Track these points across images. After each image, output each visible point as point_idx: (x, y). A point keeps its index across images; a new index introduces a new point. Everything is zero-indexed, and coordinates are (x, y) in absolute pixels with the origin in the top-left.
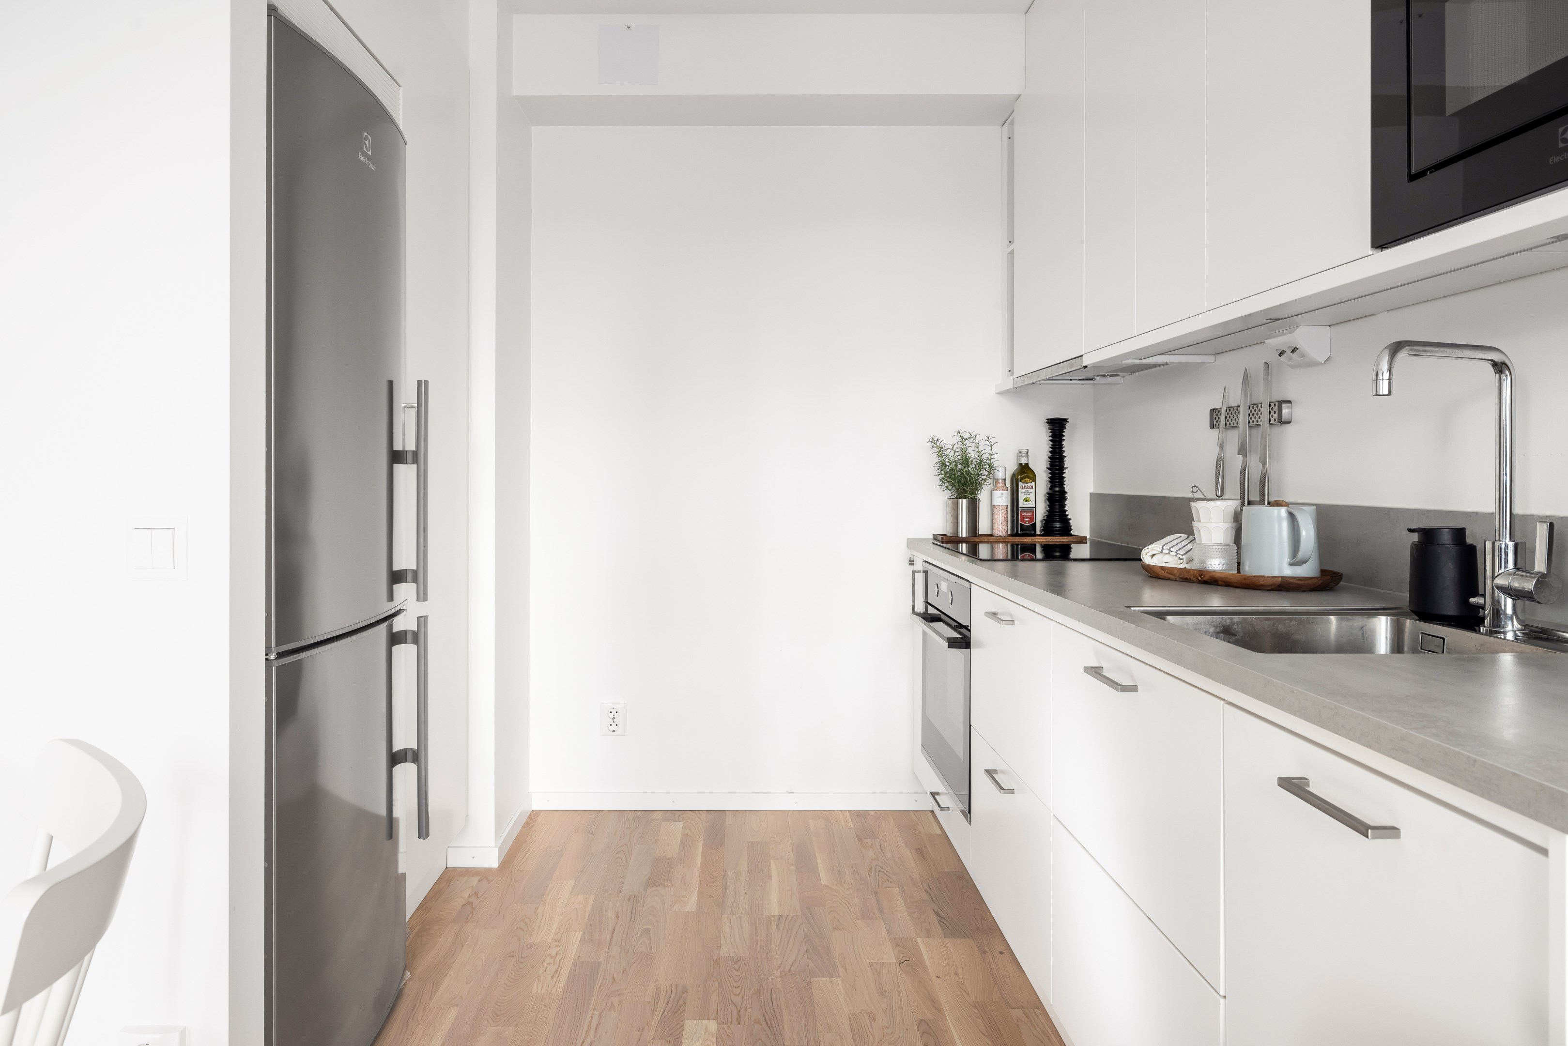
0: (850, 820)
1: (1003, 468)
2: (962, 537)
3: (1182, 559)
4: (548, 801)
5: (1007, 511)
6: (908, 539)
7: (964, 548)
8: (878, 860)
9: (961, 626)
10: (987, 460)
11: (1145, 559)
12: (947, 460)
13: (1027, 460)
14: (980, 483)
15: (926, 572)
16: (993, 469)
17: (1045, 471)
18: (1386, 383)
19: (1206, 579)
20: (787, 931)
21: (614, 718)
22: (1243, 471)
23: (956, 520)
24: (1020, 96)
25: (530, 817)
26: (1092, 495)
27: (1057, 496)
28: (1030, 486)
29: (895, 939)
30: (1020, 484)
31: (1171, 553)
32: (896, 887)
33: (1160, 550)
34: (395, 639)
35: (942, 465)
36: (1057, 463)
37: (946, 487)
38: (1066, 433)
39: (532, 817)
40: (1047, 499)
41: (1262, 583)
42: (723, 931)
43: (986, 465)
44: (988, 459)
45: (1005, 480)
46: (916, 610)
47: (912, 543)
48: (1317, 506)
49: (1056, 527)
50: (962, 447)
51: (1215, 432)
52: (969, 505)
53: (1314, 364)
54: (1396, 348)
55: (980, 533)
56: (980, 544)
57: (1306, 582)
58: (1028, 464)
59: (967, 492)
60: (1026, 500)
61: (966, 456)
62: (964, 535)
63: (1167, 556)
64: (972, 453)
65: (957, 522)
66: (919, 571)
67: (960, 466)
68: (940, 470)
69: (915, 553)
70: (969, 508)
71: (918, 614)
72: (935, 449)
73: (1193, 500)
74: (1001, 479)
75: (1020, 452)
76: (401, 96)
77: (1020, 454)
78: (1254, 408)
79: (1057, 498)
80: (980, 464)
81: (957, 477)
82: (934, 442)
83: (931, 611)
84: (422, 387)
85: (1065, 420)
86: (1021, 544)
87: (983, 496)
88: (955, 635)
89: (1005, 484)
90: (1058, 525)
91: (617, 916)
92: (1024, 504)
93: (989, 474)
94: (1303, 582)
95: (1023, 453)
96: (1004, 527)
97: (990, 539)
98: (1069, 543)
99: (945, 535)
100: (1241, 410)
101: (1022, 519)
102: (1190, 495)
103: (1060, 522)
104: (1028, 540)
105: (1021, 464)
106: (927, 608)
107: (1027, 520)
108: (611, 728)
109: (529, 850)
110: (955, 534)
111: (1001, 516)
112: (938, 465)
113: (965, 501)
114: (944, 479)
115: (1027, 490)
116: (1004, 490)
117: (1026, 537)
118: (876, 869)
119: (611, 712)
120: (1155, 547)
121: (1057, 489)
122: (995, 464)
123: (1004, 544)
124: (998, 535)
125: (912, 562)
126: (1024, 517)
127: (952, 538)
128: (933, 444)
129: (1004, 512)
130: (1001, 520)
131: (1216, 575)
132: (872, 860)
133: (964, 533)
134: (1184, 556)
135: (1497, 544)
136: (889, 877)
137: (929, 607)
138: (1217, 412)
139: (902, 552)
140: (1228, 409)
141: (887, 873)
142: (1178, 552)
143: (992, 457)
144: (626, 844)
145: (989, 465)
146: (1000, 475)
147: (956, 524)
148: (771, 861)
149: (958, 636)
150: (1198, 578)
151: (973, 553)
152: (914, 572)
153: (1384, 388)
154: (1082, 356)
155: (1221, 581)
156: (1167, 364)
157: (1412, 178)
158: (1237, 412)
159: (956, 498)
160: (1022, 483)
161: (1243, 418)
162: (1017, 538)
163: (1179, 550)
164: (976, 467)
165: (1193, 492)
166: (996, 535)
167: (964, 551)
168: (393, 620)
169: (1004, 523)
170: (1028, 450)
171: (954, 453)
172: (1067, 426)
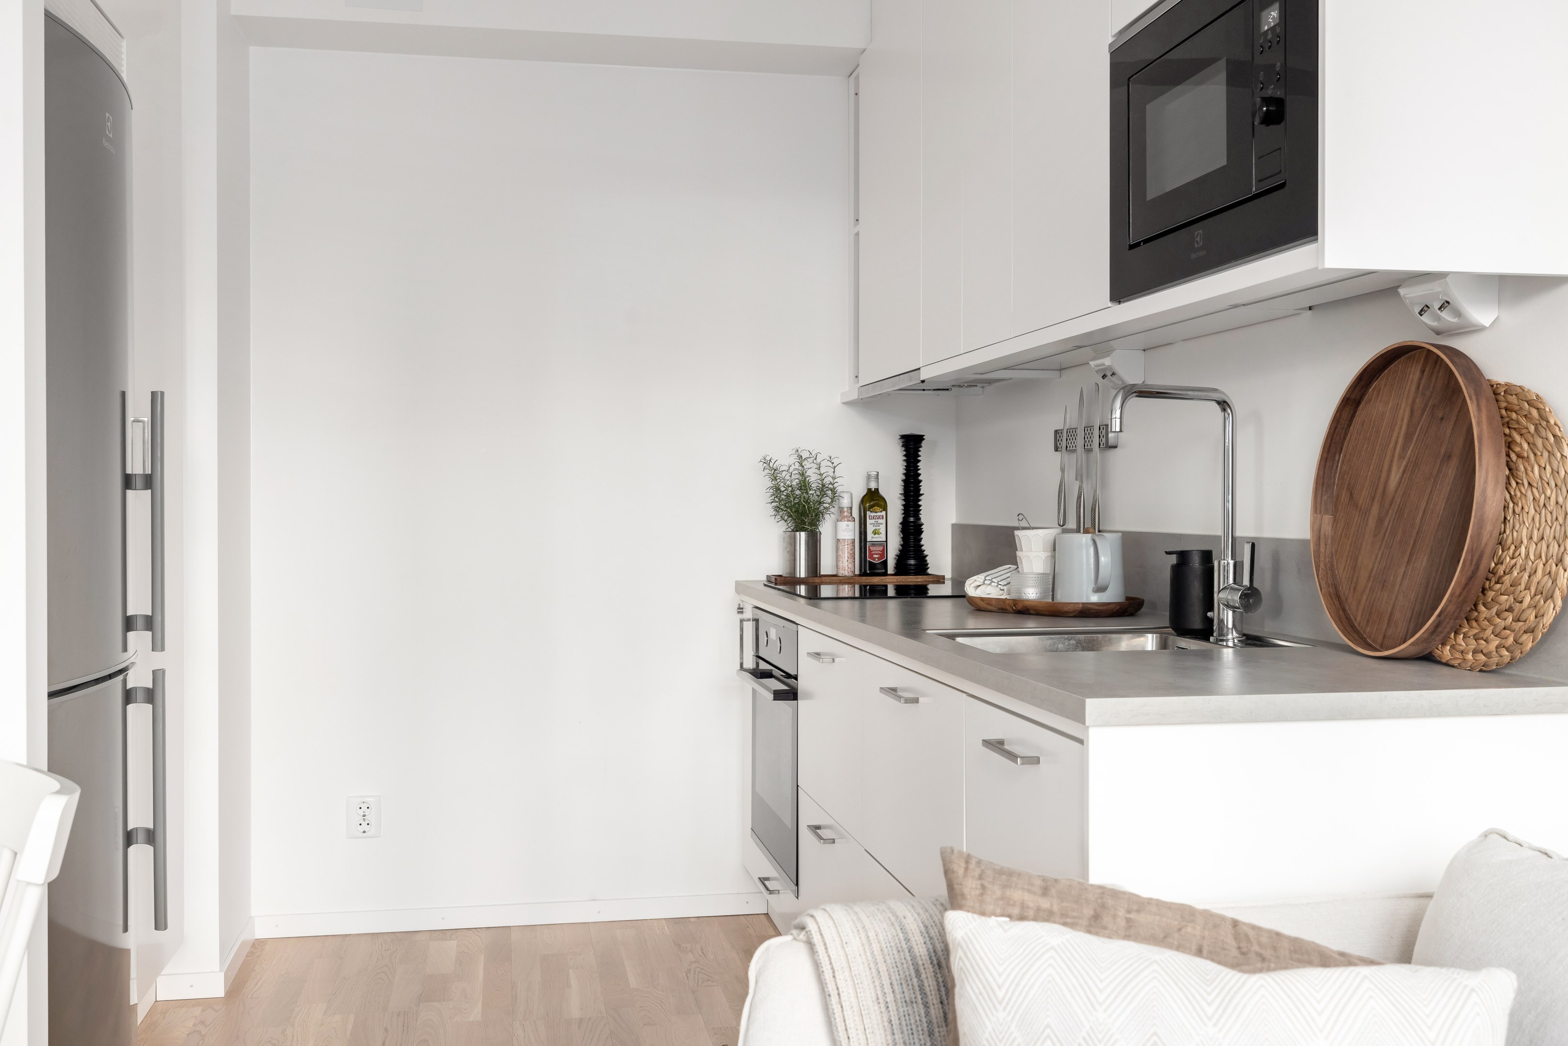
0: (666, 928)
1: (849, 495)
2: (800, 578)
3: (1003, 590)
4: (277, 926)
5: (854, 546)
6: (736, 582)
7: (802, 590)
8: (698, 963)
9: (789, 676)
10: (829, 484)
11: (968, 590)
12: (782, 484)
13: (876, 484)
14: (820, 512)
15: (757, 621)
16: (836, 495)
17: (899, 498)
18: (1118, 421)
19: (1019, 608)
20: (590, 1031)
21: (364, 816)
22: (1079, 497)
23: (793, 558)
24: (864, 50)
25: (253, 946)
26: (953, 525)
27: (912, 528)
28: (879, 516)
29: (713, 1028)
30: (868, 513)
31: (993, 584)
32: (718, 986)
33: (982, 581)
34: (128, 696)
35: (776, 491)
36: (912, 488)
37: (781, 517)
38: (923, 453)
39: (256, 945)
40: (901, 531)
41: (1066, 609)
42: (516, 1035)
43: (828, 490)
44: (831, 483)
45: (851, 508)
46: (745, 666)
47: (741, 587)
48: (1123, 532)
49: (911, 565)
50: (800, 468)
51: (1058, 455)
52: (808, 538)
54: (1128, 391)
55: (821, 574)
56: (822, 586)
57: (1104, 608)
58: (878, 489)
59: (806, 522)
60: (875, 532)
61: (805, 479)
62: (803, 575)
63: (989, 587)
64: (813, 477)
65: (795, 560)
66: (749, 620)
67: (798, 492)
68: (773, 497)
69: (745, 598)
70: (808, 542)
71: (746, 670)
72: (767, 471)
73: (1018, 528)
74: (847, 508)
75: (869, 475)
76: (124, 50)
77: (869, 477)
78: (1088, 431)
79: (912, 529)
80: (823, 489)
81: (794, 505)
82: (767, 462)
83: (763, 666)
84: (156, 399)
85: (921, 437)
86: (870, 585)
87: (826, 529)
88: (783, 687)
89: (851, 513)
90: (912, 562)
91: (386, 1030)
92: (872, 537)
93: (832, 502)
94: (1102, 608)
95: (873, 475)
96: (850, 566)
97: (835, 579)
98: (924, 583)
99: (781, 576)
100: (1078, 431)
101: (871, 556)
102: (1016, 524)
103: (914, 558)
104: (876, 580)
105: (869, 490)
106: (758, 664)
107: (877, 556)
108: (361, 829)
109: (262, 978)
110: (790, 573)
111: (846, 552)
112: (772, 491)
113: (803, 534)
114: (779, 507)
115: (876, 520)
116: (850, 521)
117: (874, 577)
118: (695, 971)
119: (360, 808)
120: (979, 578)
121: (912, 519)
122: (839, 489)
123: (850, 586)
124: (843, 575)
125: (740, 610)
126: (873, 552)
127: (787, 579)
128: (765, 465)
129: (850, 547)
130: (846, 556)
131: (1027, 603)
132: (691, 963)
133: (802, 572)
134: (1005, 587)
135: (1222, 562)
136: (710, 976)
137: (761, 662)
138: (1060, 434)
139: (729, 597)
140: (1068, 431)
141: (708, 974)
142: (1000, 583)
143: (835, 481)
144: (386, 966)
145: (831, 490)
146: (845, 502)
147: (793, 562)
148: (570, 970)
149: (786, 688)
150: (1013, 608)
151: (814, 596)
152: (742, 621)
154: (919, 369)
155: (1033, 610)
156: (1011, 379)
157: (1132, 247)
158: (1075, 434)
159: (793, 531)
160: (871, 512)
161: (1080, 441)
162: (864, 578)
163: (1001, 581)
164: (815, 492)
165: (1019, 520)
166: (840, 575)
167: (803, 593)
168: (128, 673)
169: (850, 560)
170: (878, 472)
171: (791, 476)
172: (924, 444)
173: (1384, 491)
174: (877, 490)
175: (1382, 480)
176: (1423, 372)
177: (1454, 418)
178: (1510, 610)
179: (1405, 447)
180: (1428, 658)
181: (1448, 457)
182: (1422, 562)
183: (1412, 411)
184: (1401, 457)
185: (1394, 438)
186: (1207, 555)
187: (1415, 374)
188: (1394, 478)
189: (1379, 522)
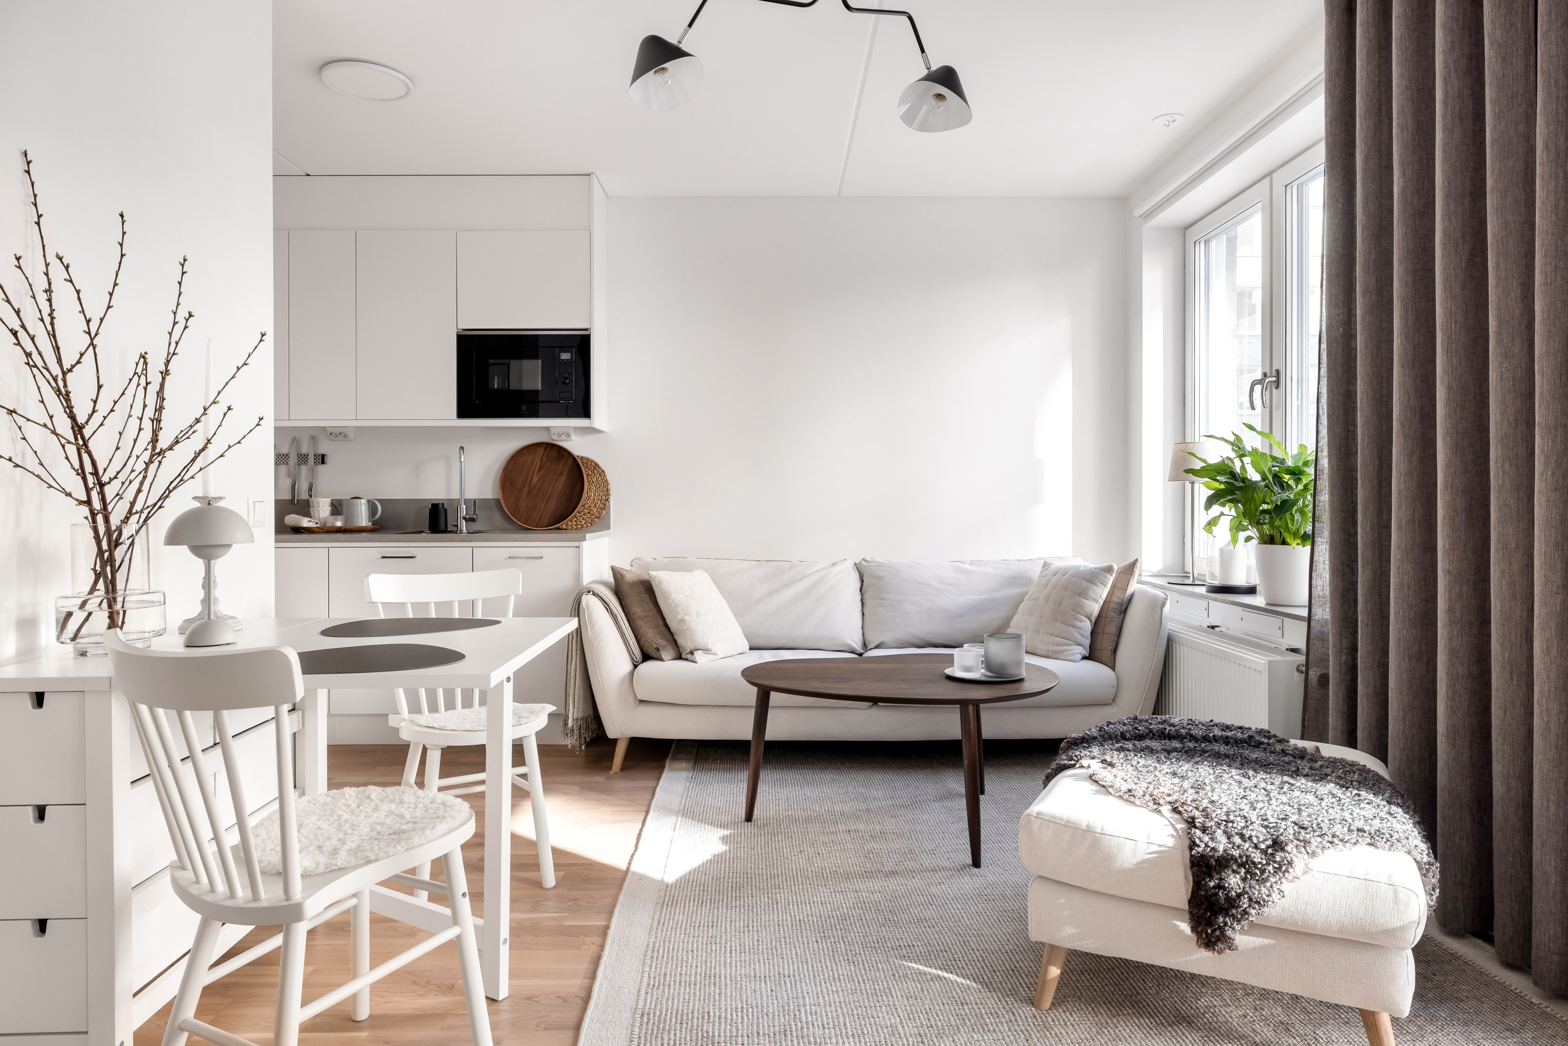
22: (294, 485)
53: (355, 441)
54: (461, 448)
78: (304, 456)
158: (287, 457)
161: (292, 460)
175: (529, 481)
176: (545, 450)
177: (562, 464)
178: (589, 513)
179: (540, 471)
180: (558, 529)
181: (561, 474)
182: (554, 506)
183: (543, 461)
185: (533, 470)
186: (443, 504)
187: (541, 451)
188: (535, 479)
189: (529, 492)
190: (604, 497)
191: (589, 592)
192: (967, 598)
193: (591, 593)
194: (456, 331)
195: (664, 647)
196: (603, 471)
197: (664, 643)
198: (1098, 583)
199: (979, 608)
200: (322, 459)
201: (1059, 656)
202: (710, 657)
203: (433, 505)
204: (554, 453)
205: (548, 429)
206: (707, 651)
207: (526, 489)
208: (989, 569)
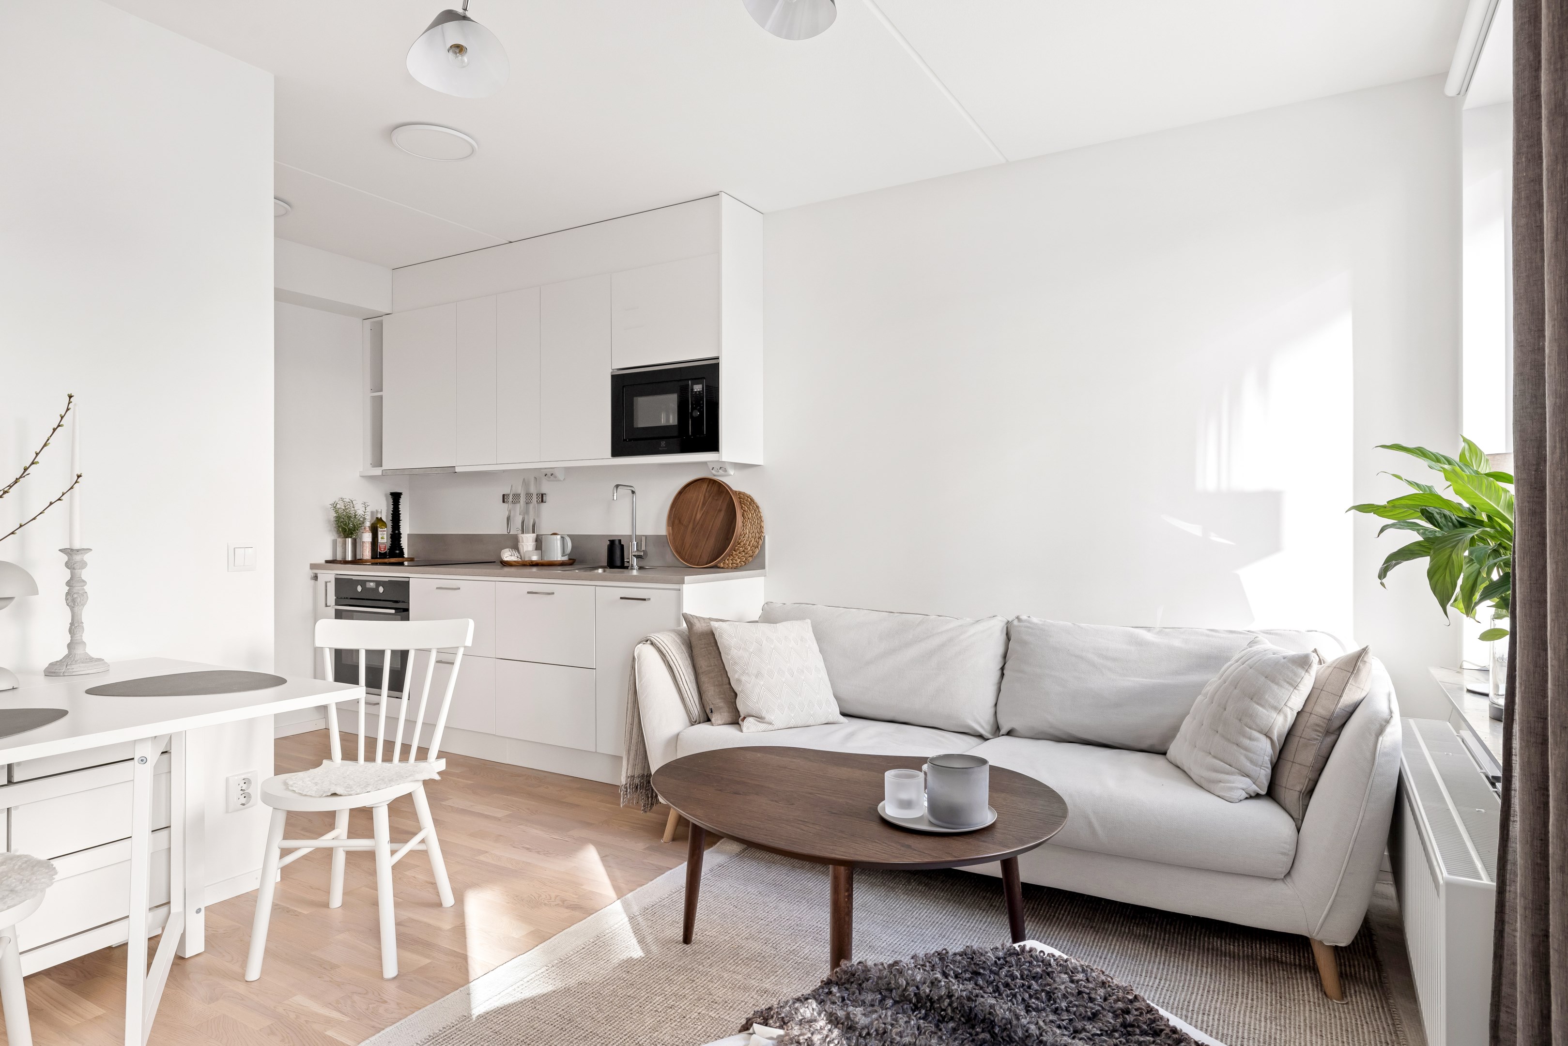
1: (368, 520)
2: (346, 560)
6: (311, 564)
10: (359, 516)
11: (504, 558)
13: (380, 515)
14: (356, 529)
15: (338, 581)
16: (363, 521)
17: (390, 521)
19: (529, 564)
22: (523, 522)
23: (345, 549)
26: (413, 535)
27: (396, 535)
28: (382, 530)
33: (509, 554)
36: (396, 517)
37: (339, 531)
38: (402, 500)
40: (392, 536)
41: (554, 562)
43: (359, 519)
51: (505, 505)
52: (352, 541)
53: (559, 481)
54: (617, 486)
55: (356, 558)
59: (351, 535)
60: (382, 538)
64: (352, 513)
67: (346, 519)
69: (322, 571)
70: (352, 543)
73: (512, 535)
74: (368, 526)
77: (377, 512)
78: (529, 495)
80: (356, 518)
81: (346, 527)
85: (401, 494)
87: (358, 536)
89: (370, 529)
90: (397, 552)
92: (379, 540)
93: (361, 524)
95: (379, 511)
96: (369, 554)
98: (404, 561)
100: (522, 495)
101: (380, 549)
103: (398, 550)
105: (377, 518)
107: (383, 549)
111: (368, 547)
113: (350, 539)
114: (337, 526)
115: (381, 532)
116: (369, 533)
117: (381, 559)
120: (506, 554)
121: (397, 532)
122: (364, 518)
125: (314, 578)
128: (331, 506)
129: (370, 545)
131: (534, 562)
133: (347, 558)
135: (631, 543)
138: (507, 496)
140: (514, 495)
143: (361, 514)
146: (367, 524)
153: (615, 499)
155: (537, 564)
158: (519, 496)
159: (345, 538)
160: (378, 528)
161: (522, 499)
164: (353, 520)
165: (511, 532)
166: (365, 559)
169: (368, 551)
170: (381, 510)
172: (402, 496)
173: (695, 519)
174: (381, 518)
175: (693, 518)
176: (708, 486)
177: (722, 499)
178: (744, 551)
179: (702, 507)
180: (716, 567)
181: (720, 511)
182: (712, 541)
183: (705, 497)
184: (702, 509)
185: (697, 506)
186: (620, 541)
187: (705, 486)
188: (699, 516)
189: (693, 529)
190: (757, 535)
191: (647, 641)
192: (1133, 681)
193: (649, 642)
194: (611, 371)
195: (719, 708)
196: (758, 507)
197: (722, 704)
198: (1282, 682)
199: (1144, 696)
200: (542, 498)
201: (1212, 787)
202: (763, 726)
203: (612, 542)
204: (715, 489)
205: (705, 464)
206: (760, 718)
207: (691, 526)
208: (1177, 643)
